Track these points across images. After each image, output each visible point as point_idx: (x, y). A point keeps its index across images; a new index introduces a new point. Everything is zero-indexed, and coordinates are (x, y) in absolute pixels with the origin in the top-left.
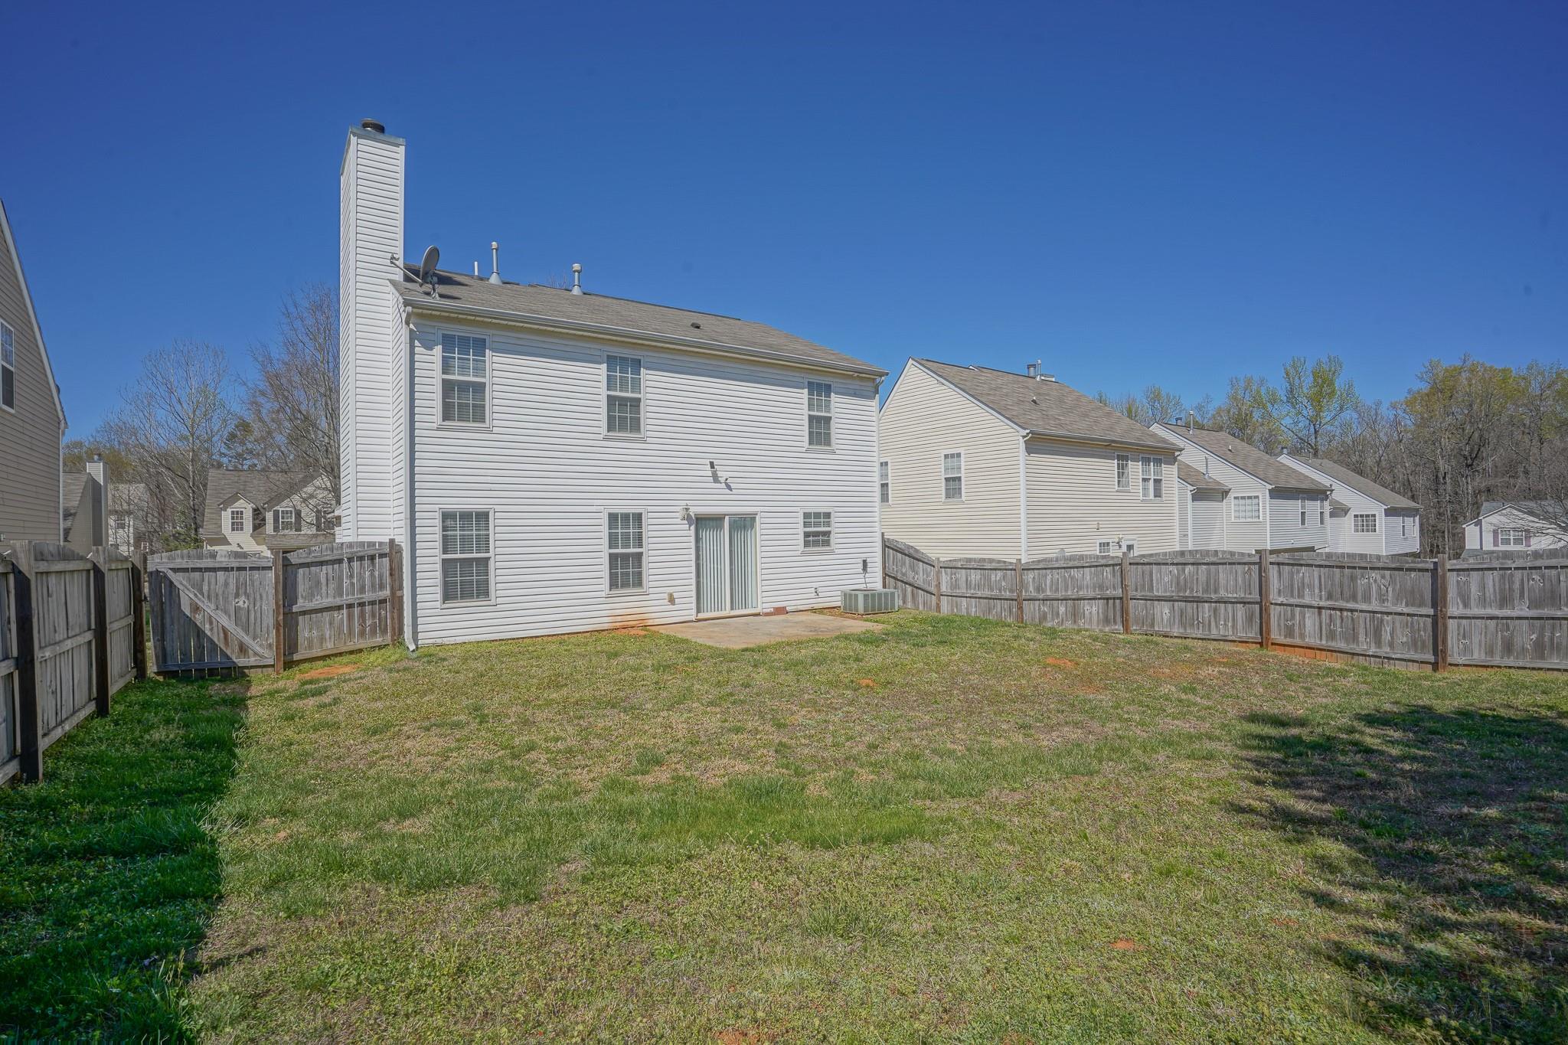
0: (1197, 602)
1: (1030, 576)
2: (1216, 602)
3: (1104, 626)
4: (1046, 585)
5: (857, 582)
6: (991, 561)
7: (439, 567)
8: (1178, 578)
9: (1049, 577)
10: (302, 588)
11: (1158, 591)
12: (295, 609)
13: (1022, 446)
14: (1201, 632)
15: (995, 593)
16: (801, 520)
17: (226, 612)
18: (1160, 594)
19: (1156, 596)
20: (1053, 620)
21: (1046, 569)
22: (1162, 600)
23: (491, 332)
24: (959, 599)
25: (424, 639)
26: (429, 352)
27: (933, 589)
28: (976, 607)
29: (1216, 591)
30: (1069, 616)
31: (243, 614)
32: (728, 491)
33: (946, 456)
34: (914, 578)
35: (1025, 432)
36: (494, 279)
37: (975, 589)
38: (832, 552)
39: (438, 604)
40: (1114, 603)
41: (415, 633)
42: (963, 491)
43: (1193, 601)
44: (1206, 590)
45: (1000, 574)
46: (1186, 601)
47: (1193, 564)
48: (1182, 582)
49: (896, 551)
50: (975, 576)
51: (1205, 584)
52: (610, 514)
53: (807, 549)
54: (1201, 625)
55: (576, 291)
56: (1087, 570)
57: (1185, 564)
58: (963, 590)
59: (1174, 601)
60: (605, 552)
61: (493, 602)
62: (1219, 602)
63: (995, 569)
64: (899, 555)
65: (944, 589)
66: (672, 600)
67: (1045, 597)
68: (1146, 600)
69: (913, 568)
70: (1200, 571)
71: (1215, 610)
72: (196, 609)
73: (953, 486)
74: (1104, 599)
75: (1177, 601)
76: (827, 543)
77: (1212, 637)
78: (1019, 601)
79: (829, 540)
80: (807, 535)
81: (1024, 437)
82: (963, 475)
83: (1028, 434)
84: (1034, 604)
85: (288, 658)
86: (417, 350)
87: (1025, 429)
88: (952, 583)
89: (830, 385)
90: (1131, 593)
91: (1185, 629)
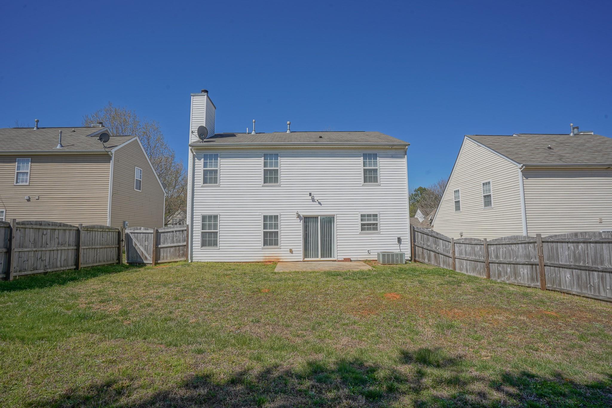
0: (589, 270)
1: (492, 248)
2: (602, 272)
3: (531, 282)
4: (500, 254)
5: (395, 249)
6: (475, 239)
7: (200, 234)
8: (574, 252)
9: (501, 250)
10: (162, 240)
11: (562, 261)
12: (159, 246)
13: (520, 174)
14: (593, 293)
15: (477, 258)
16: (360, 218)
17: (142, 246)
18: (563, 263)
19: (560, 264)
20: (505, 276)
21: (499, 244)
22: (565, 268)
23: (220, 151)
24: (463, 261)
25: (194, 259)
26: (200, 161)
27: (451, 255)
28: (470, 266)
29: (602, 263)
30: (512, 274)
31: (147, 247)
32: (319, 205)
33: (484, 184)
34: (436, 248)
35: (520, 166)
36: (253, 133)
37: (469, 256)
38: (379, 233)
39: (199, 248)
40: (536, 268)
41: (192, 257)
42: (492, 202)
43: (586, 270)
44: (594, 262)
45: (479, 247)
46: (581, 269)
47: (584, 242)
48: (577, 255)
49: (423, 234)
50: (469, 248)
51: (593, 258)
52: (264, 216)
53: (363, 232)
54: (592, 288)
55: (288, 132)
56: (520, 245)
57: (578, 242)
58: (463, 256)
59: (572, 268)
60: (262, 230)
61: (218, 248)
62: (605, 272)
63: (477, 244)
64: (425, 236)
65: (457, 255)
66: (291, 251)
67: (500, 262)
68: (555, 267)
69: (435, 243)
70: (589, 248)
71: (602, 278)
72: (136, 245)
73: (488, 200)
74: (530, 264)
75: (575, 269)
76: (376, 229)
77: (600, 298)
78: (488, 265)
79: (377, 228)
80: (363, 225)
81: (520, 169)
82: (492, 193)
83: (522, 166)
84: (495, 266)
85: (156, 262)
86: (196, 161)
87: (520, 164)
88: (459, 251)
89: (376, 154)
90: (546, 261)
91: (581, 290)
